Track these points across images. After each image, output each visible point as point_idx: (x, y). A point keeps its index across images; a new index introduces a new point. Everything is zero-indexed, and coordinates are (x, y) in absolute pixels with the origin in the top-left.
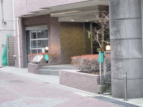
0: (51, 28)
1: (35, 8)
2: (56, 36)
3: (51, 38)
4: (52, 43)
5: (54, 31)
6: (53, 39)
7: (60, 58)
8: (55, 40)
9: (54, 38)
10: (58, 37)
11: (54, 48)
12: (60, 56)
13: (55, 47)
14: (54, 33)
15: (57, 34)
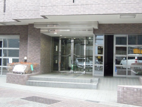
0: (29, 38)
1: (24, 15)
2: (35, 46)
3: (27, 48)
4: (28, 53)
5: (32, 42)
6: (30, 49)
7: (38, 68)
8: (34, 50)
9: (32, 48)
10: (37, 47)
11: (31, 58)
12: (39, 66)
13: (33, 58)
14: (32, 44)
15: (37, 45)
